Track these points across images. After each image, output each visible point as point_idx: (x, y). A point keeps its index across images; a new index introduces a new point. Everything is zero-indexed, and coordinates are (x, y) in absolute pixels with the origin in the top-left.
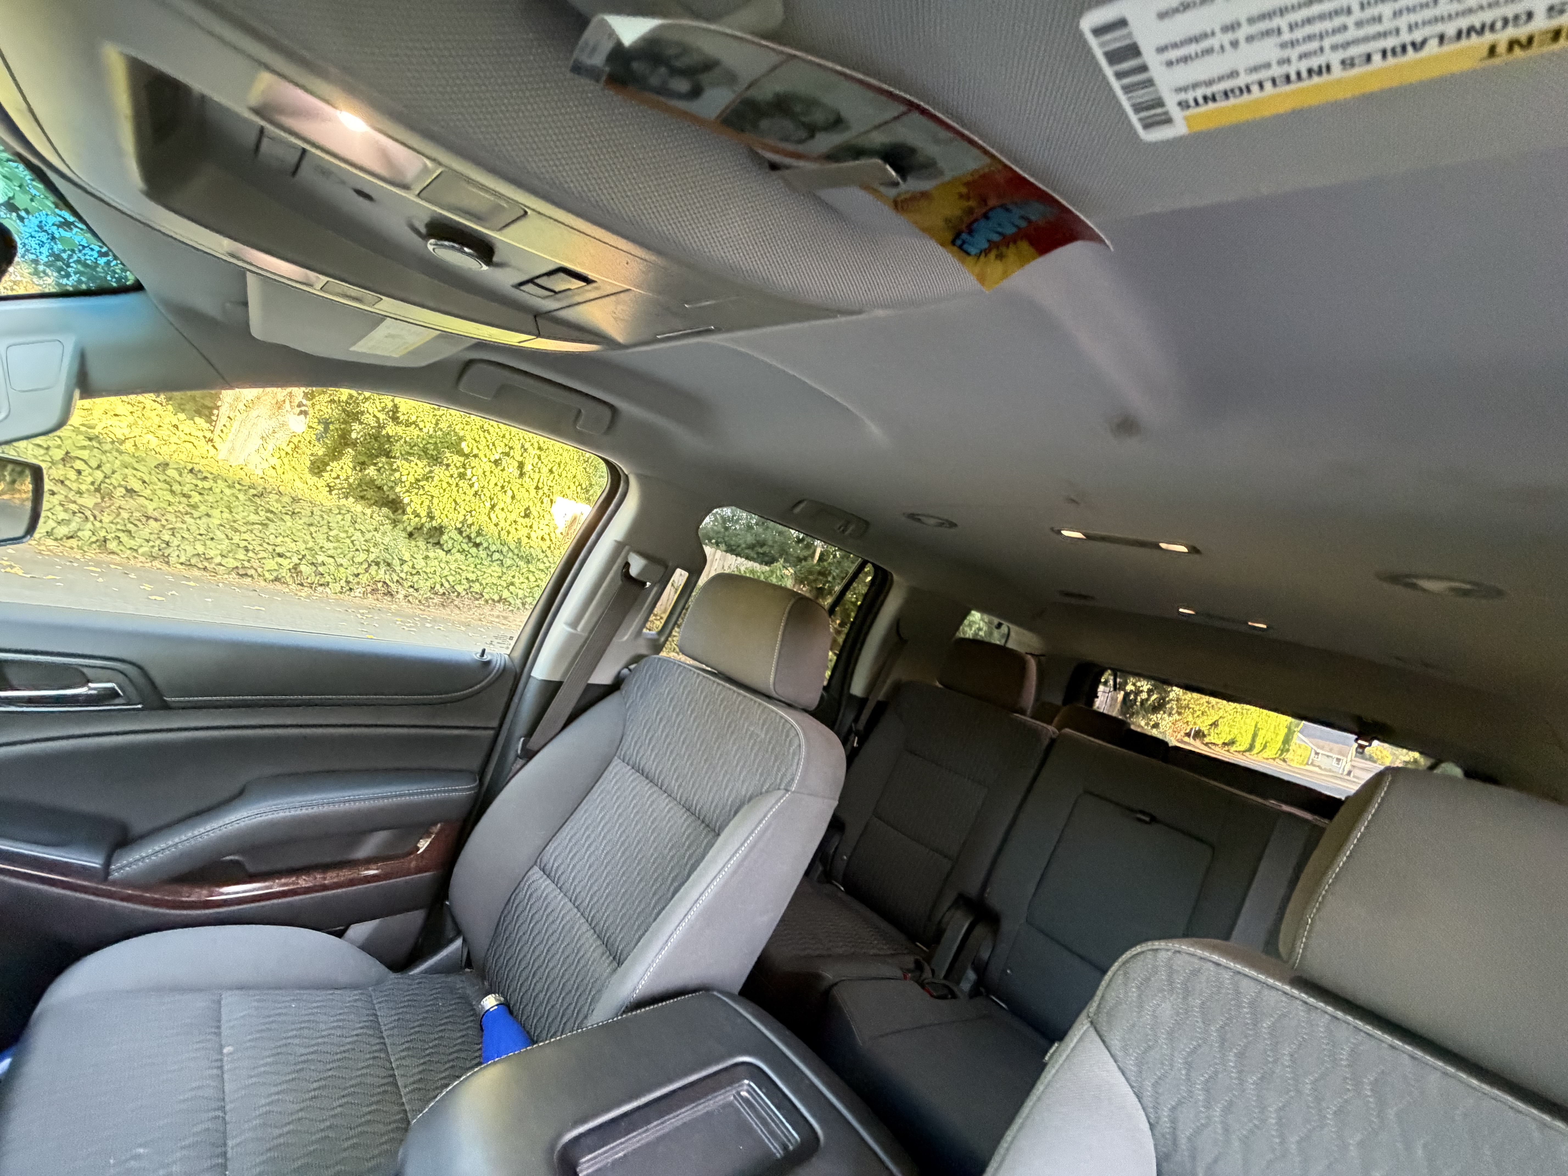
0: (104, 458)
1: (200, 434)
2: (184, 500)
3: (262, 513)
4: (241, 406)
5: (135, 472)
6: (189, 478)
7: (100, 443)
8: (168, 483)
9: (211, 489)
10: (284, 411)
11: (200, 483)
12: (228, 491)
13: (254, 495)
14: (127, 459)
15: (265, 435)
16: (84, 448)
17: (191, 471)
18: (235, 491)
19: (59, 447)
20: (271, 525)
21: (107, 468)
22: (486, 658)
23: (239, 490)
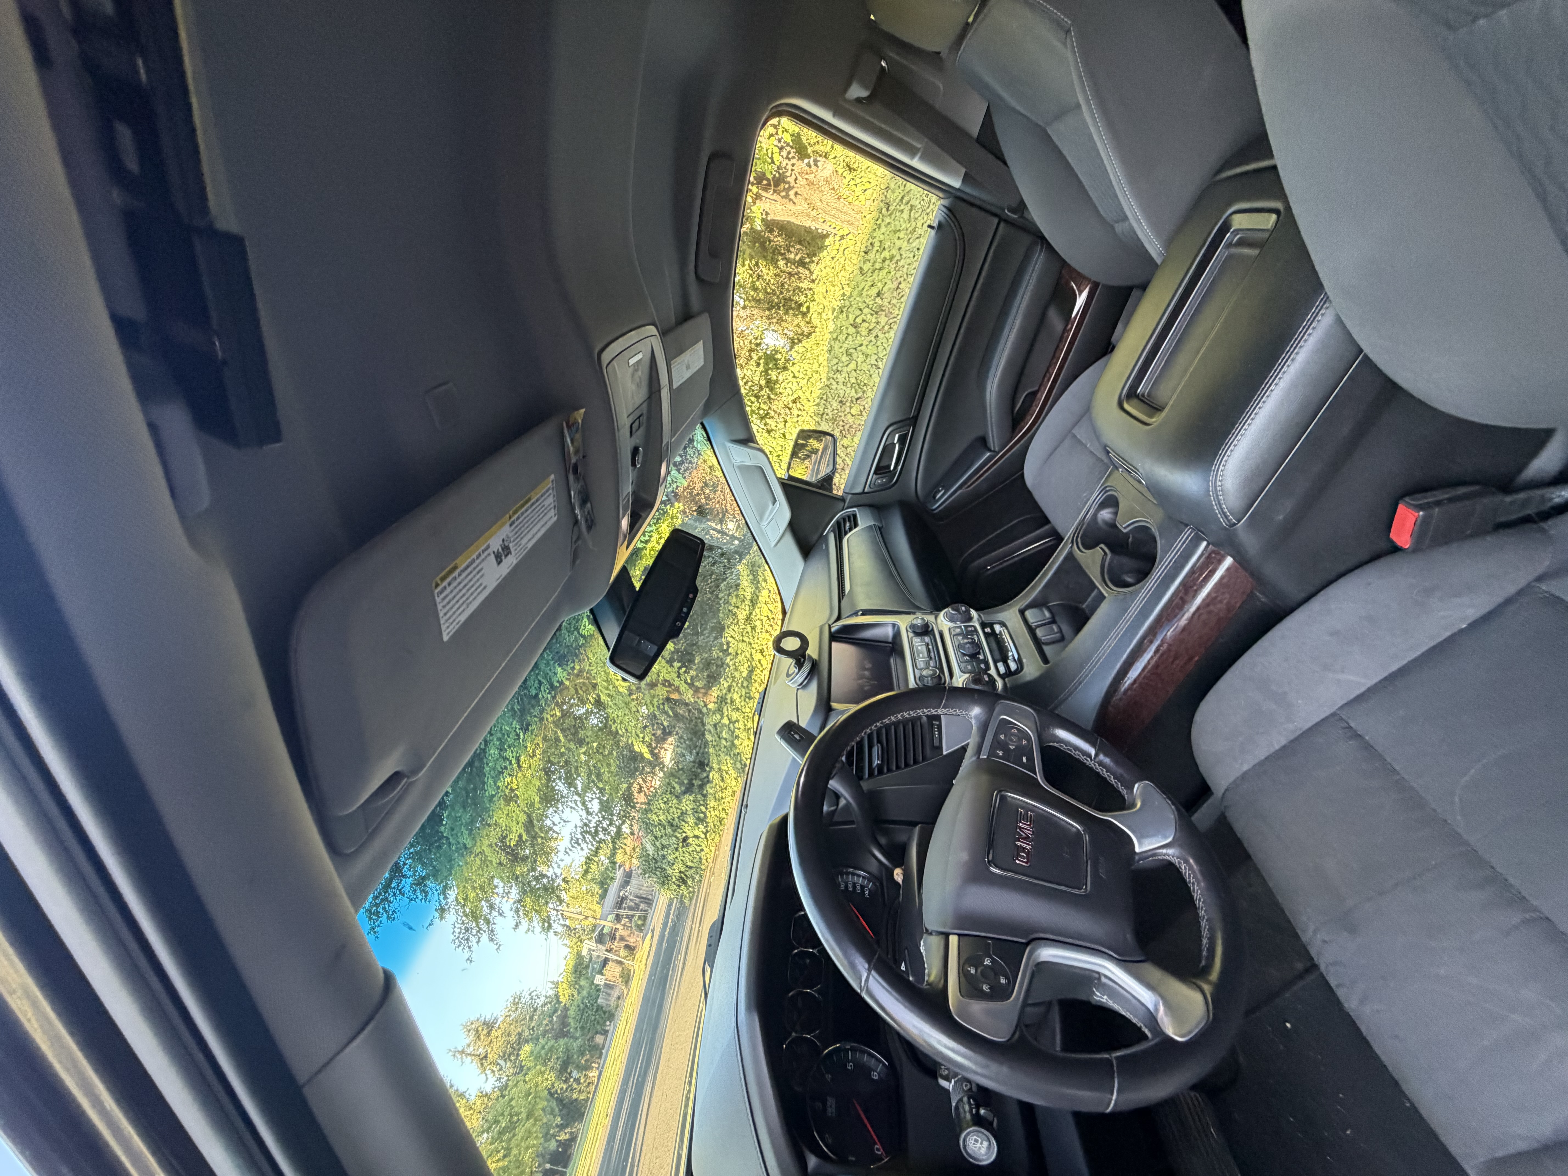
0: (854, 306)
1: (837, 243)
2: (887, 262)
3: (902, 207)
4: (814, 213)
5: (865, 290)
6: (871, 255)
7: (845, 307)
8: (874, 271)
9: (881, 242)
10: (815, 179)
11: (876, 249)
12: (883, 230)
13: (888, 210)
14: (855, 293)
15: (836, 197)
16: (847, 316)
17: (866, 253)
18: (883, 225)
19: (847, 328)
20: (912, 202)
21: (862, 306)
22: (935, 225)
23: (883, 220)
